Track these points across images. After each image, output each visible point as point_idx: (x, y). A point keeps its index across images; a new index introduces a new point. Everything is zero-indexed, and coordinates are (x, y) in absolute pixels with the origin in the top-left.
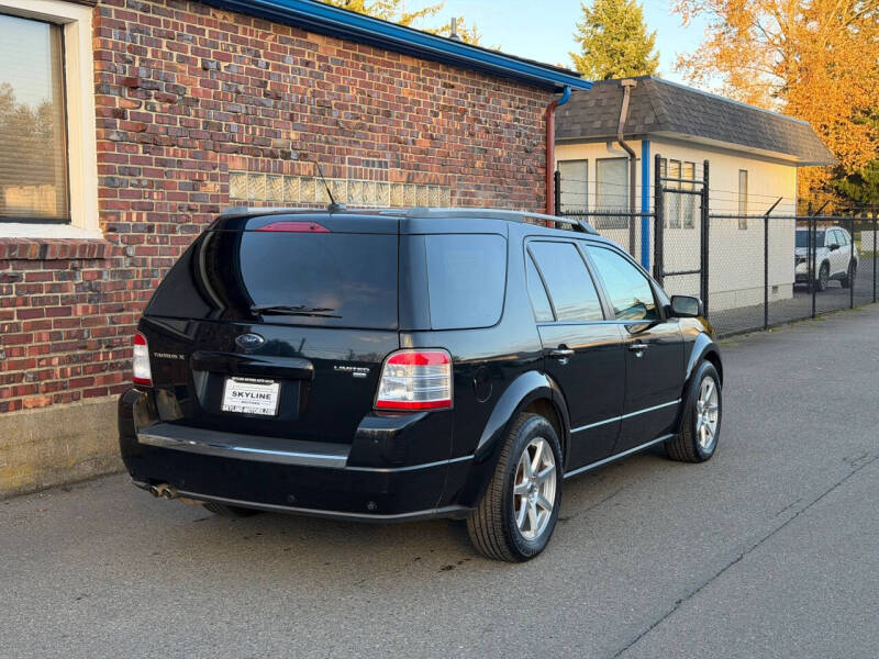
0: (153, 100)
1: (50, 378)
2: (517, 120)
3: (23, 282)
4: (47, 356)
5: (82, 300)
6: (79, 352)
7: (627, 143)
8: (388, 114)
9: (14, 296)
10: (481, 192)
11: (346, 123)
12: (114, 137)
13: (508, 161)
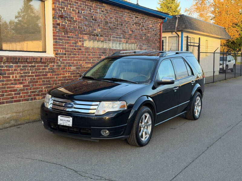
0: (66, 21)
1: (42, 92)
2: (153, 26)
3: (36, 68)
4: (42, 86)
5: (50, 72)
6: (49, 86)
7: (177, 32)
8: (122, 25)
9: (34, 71)
10: (144, 45)
11: (112, 27)
12: (57, 30)
13: (151, 37)
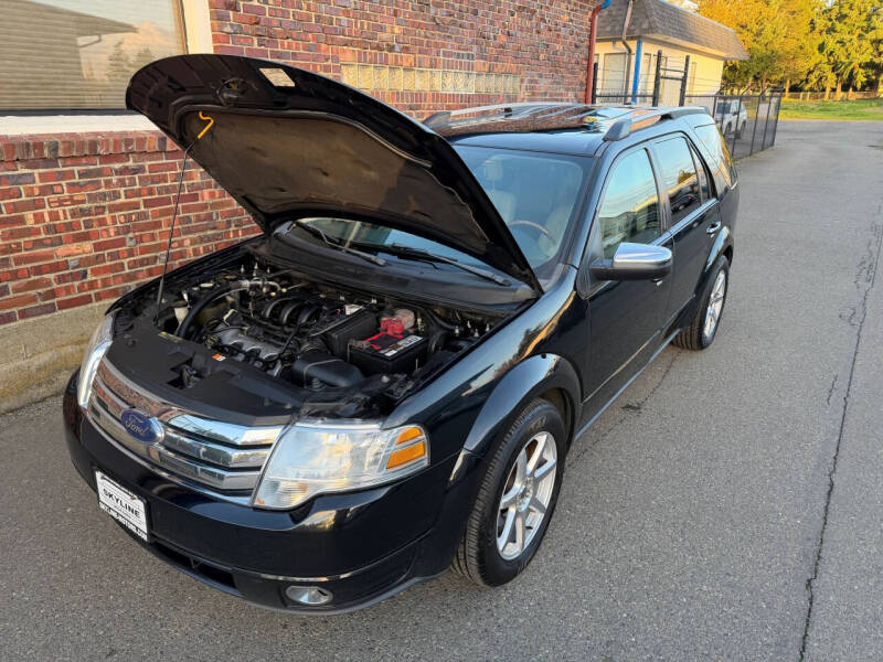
1: (184, 257)
2: (572, 21)
3: (147, 174)
4: (179, 238)
5: (209, 185)
6: (209, 232)
8: (475, 13)
9: (138, 187)
10: (543, 79)
11: (442, 20)
12: (228, 29)
13: (562, 54)
